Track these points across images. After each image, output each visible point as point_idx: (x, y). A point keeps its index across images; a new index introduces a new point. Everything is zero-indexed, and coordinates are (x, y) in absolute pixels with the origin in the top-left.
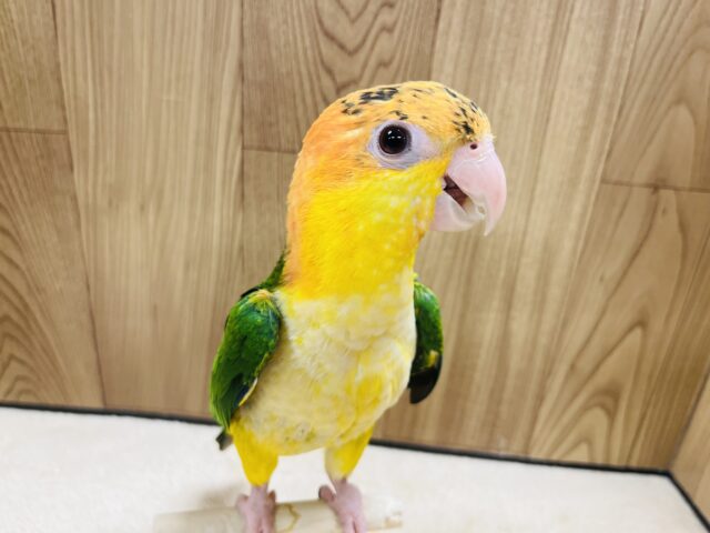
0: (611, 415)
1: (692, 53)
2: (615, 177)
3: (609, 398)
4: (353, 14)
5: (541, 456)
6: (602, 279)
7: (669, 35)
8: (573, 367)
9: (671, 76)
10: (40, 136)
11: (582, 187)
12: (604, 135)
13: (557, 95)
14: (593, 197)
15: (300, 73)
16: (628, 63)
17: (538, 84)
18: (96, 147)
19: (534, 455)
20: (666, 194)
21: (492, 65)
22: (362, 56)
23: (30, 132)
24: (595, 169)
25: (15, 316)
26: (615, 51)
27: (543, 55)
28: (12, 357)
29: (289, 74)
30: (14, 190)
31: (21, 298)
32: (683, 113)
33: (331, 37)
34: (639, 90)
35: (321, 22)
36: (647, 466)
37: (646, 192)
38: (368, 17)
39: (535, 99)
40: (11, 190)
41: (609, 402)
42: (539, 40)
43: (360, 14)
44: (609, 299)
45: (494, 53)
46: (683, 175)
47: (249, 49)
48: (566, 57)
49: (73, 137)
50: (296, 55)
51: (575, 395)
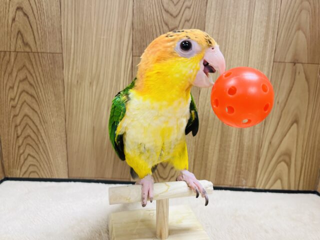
0: (289, 165)
1: (301, 11)
2: (278, 60)
3: (286, 157)
4: (175, 2)
5: (261, 188)
6: (278, 102)
7: (292, 5)
8: (270, 143)
9: (295, 20)
10: (51, 55)
11: (266, 64)
12: (273, 43)
13: (253, 29)
14: (271, 68)
15: (155, 25)
16: (278, 16)
17: (246, 24)
18: (74, 59)
19: (258, 188)
20: (299, 66)
21: (228, 19)
22: (179, 18)
23: (47, 53)
24: (271, 57)
25: (33, 135)
26: (273, 11)
27: (247, 14)
28: (29, 155)
29: (151, 26)
30: (39, 78)
31: (36, 126)
32: (301, 33)
33: (167, 12)
34: (283, 26)
35: (163, 6)
36: (307, 189)
37: (291, 65)
38: (181, 3)
39: (245, 31)
40: (37, 78)
41: (287, 159)
42: (245, 9)
43: (178, 2)
44: (282, 111)
45: (229, 14)
46: (304, 58)
47: (136, 17)
48: (255, 14)
49: (64, 55)
50: (154, 19)
51: (273, 157)
